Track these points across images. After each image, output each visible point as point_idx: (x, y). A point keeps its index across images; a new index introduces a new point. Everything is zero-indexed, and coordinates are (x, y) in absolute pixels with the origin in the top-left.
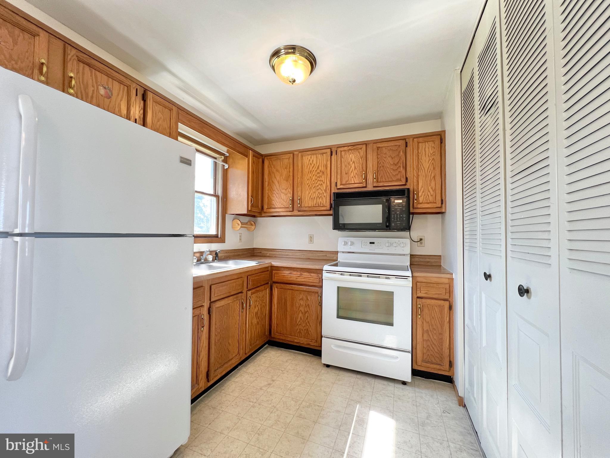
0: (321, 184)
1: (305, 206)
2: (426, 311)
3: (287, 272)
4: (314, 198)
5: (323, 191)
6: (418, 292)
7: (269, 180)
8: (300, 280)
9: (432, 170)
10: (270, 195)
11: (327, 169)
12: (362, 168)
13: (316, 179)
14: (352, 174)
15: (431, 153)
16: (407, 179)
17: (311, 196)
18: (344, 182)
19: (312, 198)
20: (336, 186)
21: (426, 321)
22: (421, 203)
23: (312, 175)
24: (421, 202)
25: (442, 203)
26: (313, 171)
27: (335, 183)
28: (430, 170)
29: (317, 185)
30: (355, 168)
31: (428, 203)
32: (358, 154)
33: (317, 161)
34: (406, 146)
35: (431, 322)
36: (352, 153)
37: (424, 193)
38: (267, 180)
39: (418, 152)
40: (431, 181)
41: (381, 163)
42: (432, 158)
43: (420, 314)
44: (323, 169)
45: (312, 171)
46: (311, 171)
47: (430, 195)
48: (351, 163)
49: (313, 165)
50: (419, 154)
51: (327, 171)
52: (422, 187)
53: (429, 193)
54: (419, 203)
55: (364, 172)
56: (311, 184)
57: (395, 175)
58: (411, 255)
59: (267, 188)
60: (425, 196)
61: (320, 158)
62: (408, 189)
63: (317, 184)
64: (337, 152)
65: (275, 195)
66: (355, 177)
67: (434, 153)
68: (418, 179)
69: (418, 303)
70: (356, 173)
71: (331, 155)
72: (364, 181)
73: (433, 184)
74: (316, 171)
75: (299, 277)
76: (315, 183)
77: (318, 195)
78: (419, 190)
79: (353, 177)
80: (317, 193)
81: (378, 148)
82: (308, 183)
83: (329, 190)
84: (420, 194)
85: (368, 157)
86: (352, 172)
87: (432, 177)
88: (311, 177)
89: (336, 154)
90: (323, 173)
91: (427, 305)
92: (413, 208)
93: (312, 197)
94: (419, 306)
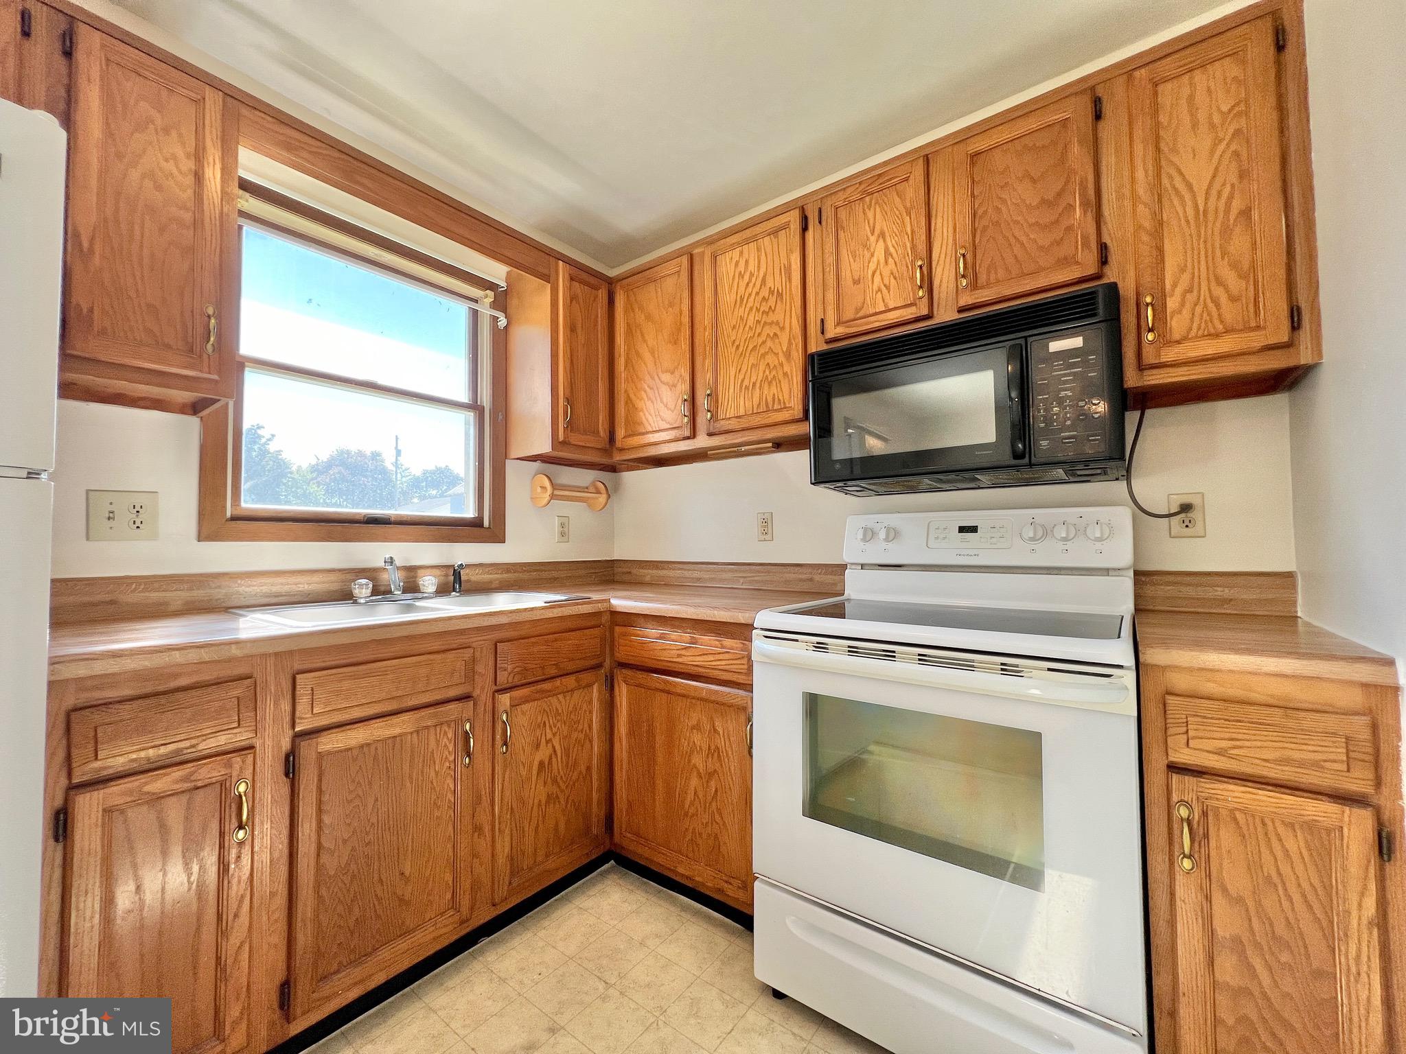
0: (775, 334)
1: (728, 416)
2: (1223, 839)
3: (652, 632)
4: (754, 384)
5: (782, 358)
6: (1177, 741)
7: (629, 349)
8: (691, 659)
9: (1233, 186)
10: (632, 396)
11: (790, 282)
12: (913, 247)
13: (758, 322)
14: (877, 279)
15: (1225, 108)
16: (1103, 249)
17: (743, 381)
18: (849, 314)
19: (747, 388)
20: (823, 333)
21: (1225, 890)
22: (1178, 342)
23: (747, 309)
24: (1176, 336)
25: (1295, 325)
26: (750, 295)
27: (819, 322)
28: (1224, 185)
29: (760, 341)
30: (887, 253)
31: (1217, 335)
32: (897, 200)
33: (759, 262)
34: (1098, 116)
35: (1259, 904)
36: (873, 202)
37: (1195, 292)
38: (622, 353)
39: (1158, 125)
40: (1226, 232)
41: (985, 212)
42: (1231, 131)
43: (1187, 851)
44: (778, 285)
45: (746, 298)
46: (742, 299)
47: (1224, 299)
48: (873, 239)
49: (747, 277)
50: (1162, 133)
51: (790, 287)
52: (1183, 270)
53: (1219, 292)
54: (1165, 341)
55: (920, 263)
56: (743, 341)
57: (1052, 244)
58: (1136, 573)
59: (623, 375)
60: (1198, 309)
61: (769, 250)
62: (1113, 288)
63: (763, 338)
64: (824, 214)
65: (645, 392)
66: (888, 288)
67: (1242, 107)
68: (1162, 239)
69: (1175, 798)
70: (892, 274)
71: (805, 229)
72: (921, 293)
73: (1239, 244)
74: (757, 294)
75: (686, 648)
76: (756, 335)
77: (764, 371)
78: (1168, 286)
79: (879, 290)
80: (762, 367)
81: (974, 157)
82: (733, 338)
83: (798, 351)
84: (1172, 304)
85: (933, 202)
86: (878, 272)
87: (1232, 218)
88: (742, 318)
89: (820, 222)
90: (780, 295)
91: (1232, 811)
92: (1141, 367)
93: (746, 383)
94: (1184, 812)
